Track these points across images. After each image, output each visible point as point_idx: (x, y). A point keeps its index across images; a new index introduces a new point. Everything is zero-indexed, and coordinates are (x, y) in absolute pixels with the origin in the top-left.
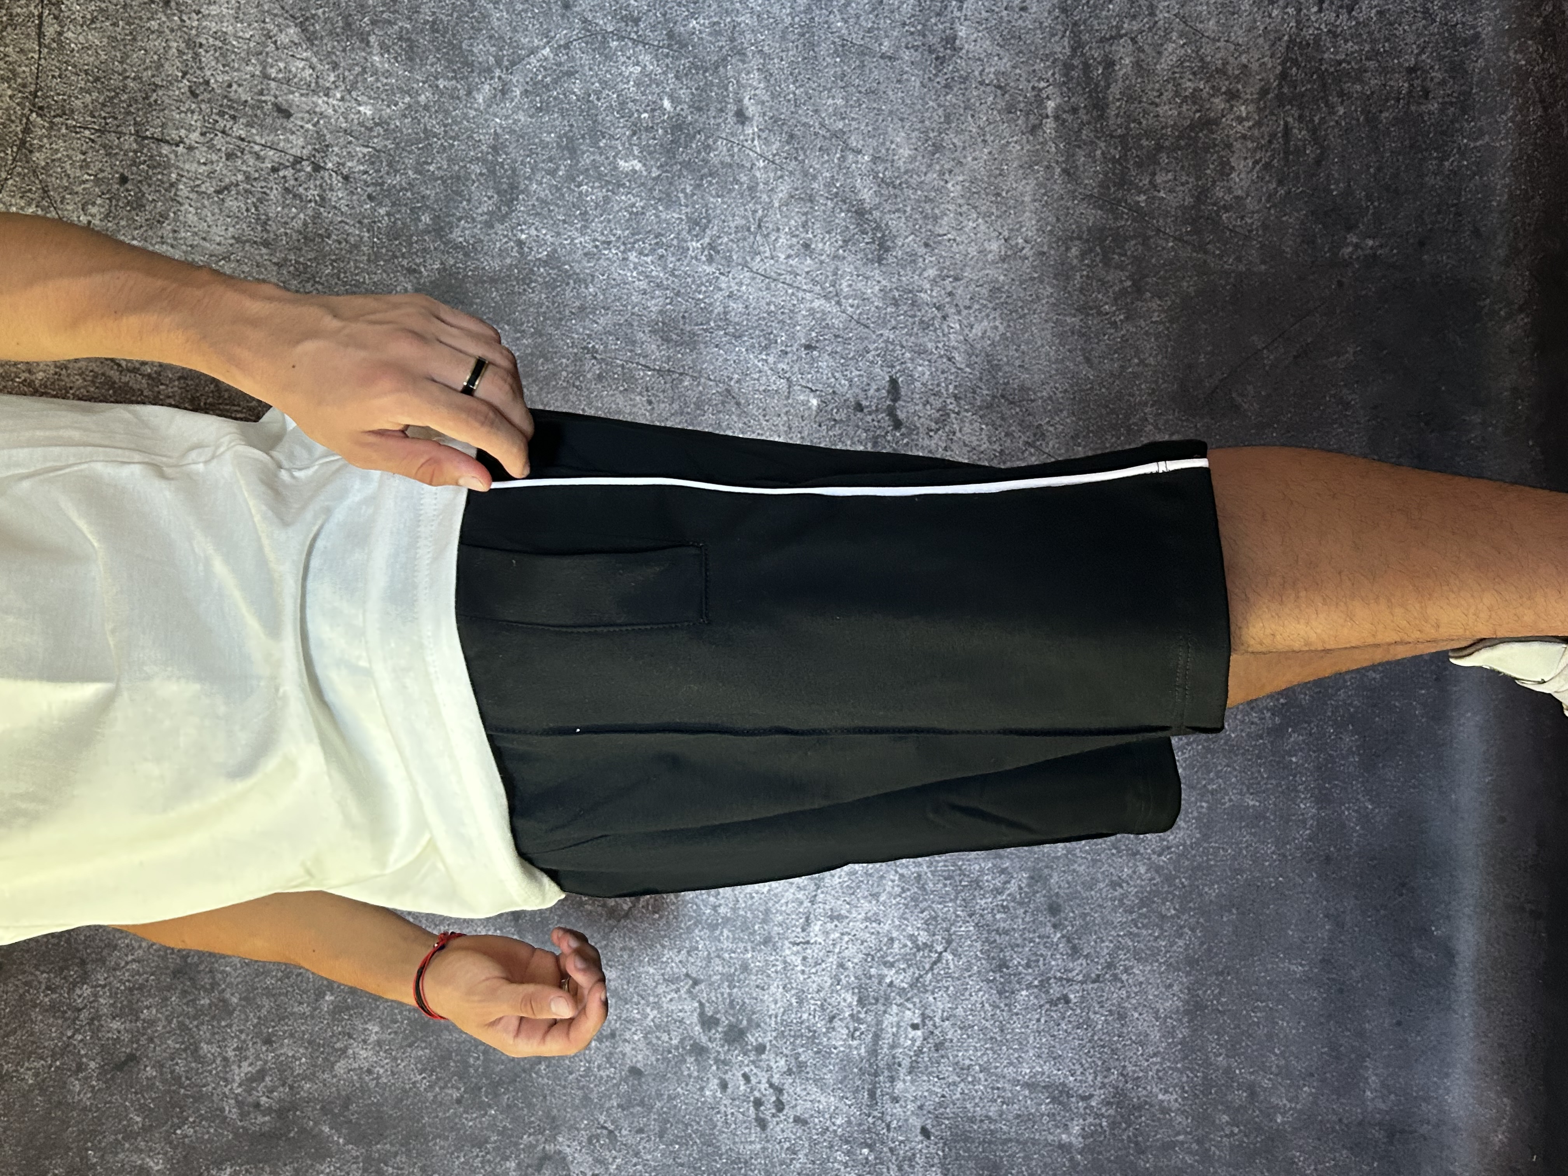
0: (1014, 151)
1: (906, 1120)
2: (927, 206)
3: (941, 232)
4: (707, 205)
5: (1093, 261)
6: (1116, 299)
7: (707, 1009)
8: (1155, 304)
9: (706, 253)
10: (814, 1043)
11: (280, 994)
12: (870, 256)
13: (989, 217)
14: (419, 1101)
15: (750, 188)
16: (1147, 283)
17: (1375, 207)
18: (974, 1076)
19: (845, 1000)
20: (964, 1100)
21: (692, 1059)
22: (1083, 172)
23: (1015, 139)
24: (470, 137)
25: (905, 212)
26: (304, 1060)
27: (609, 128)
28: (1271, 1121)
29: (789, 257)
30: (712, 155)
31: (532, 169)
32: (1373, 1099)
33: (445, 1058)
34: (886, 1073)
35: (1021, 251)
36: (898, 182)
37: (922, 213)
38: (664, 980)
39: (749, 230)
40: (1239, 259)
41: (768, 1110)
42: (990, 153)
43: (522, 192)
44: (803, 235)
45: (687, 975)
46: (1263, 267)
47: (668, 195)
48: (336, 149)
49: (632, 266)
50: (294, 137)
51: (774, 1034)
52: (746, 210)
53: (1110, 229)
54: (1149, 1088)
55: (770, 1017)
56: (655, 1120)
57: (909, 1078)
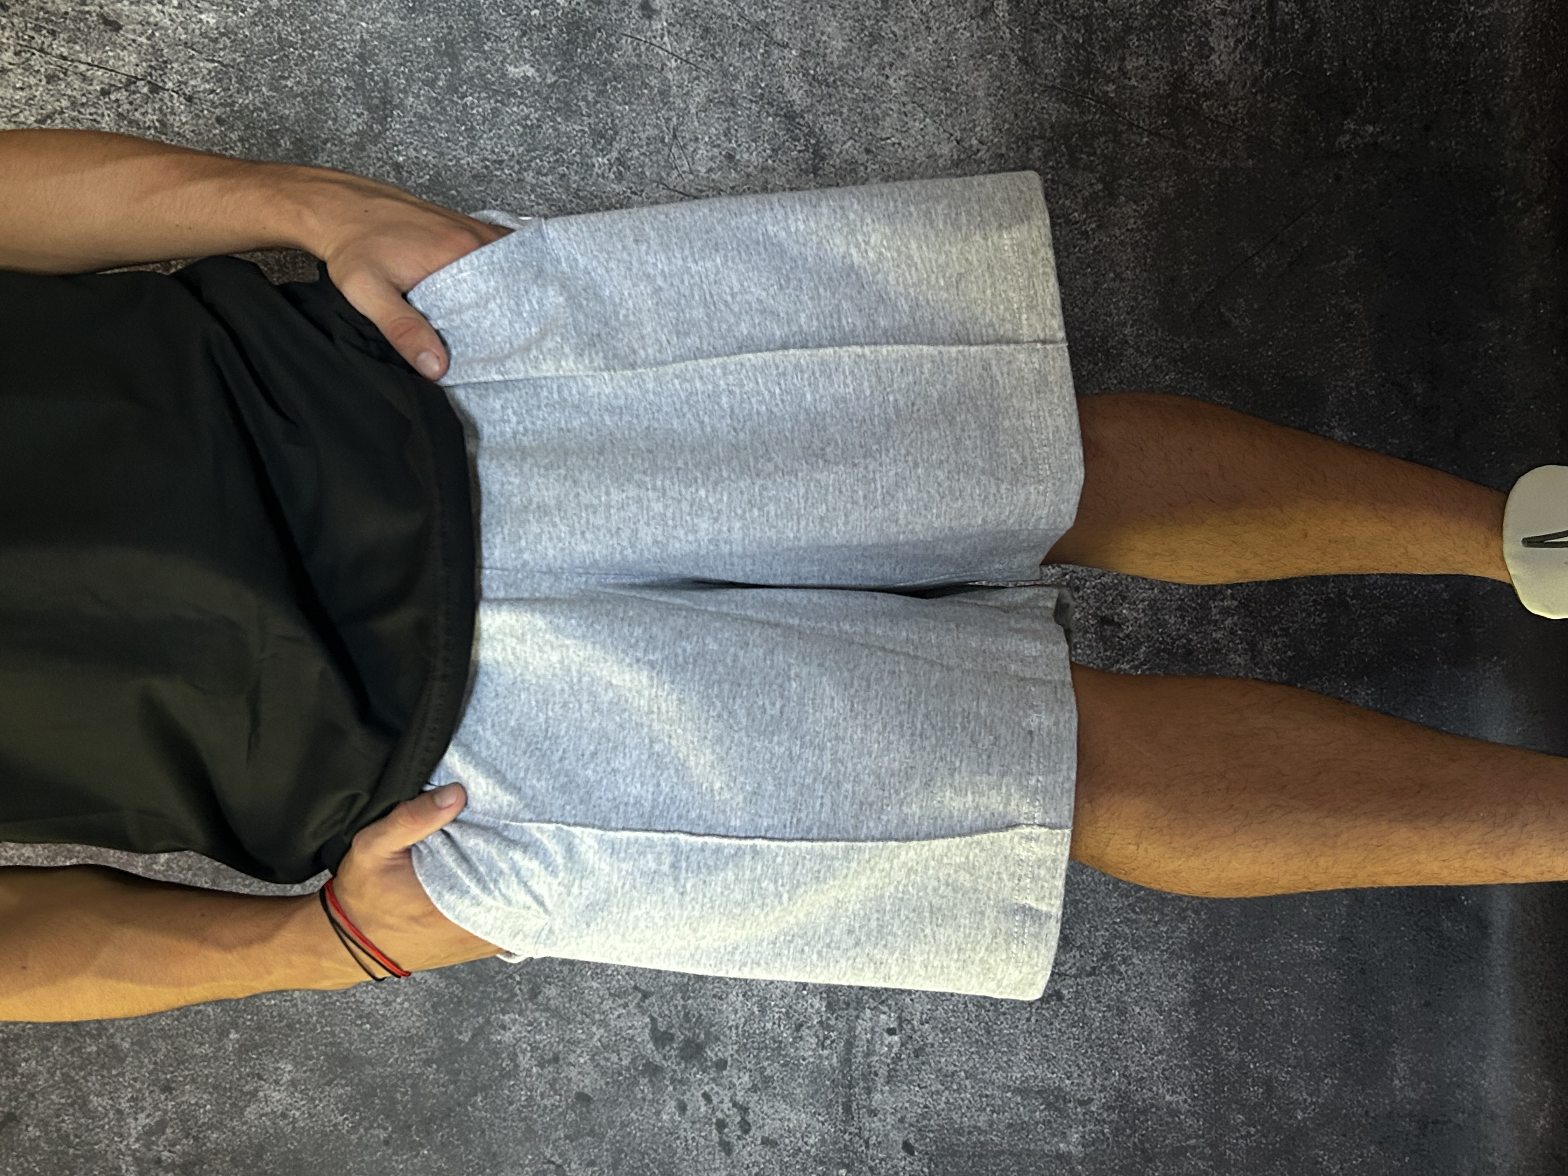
0: (963, 38)
1: (886, 1135)
2: (866, 106)
3: (884, 136)
4: (612, 114)
5: (1058, 163)
6: (1086, 206)
7: (659, 1024)
8: (1129, 209)
9: (615, 169)
10: (780, 1055)
11: (178, 1035)
12: (803, 167)
13: (938, 115)
14: (343, 1144)
15: (661, 93)
16: (1120, 185)
17: (1374, 88)
18: (959, 1084)
19: (812, 1006)
20: (950, 1110)
21: (646, 1080)
22: (1043, 60)
23: (963, 24)
24: (332, 45)
25: (841, 114)
26: (208, 1107)
27: (494, 29)
28: (1291, 1118)
29: (710, 170)
30: (616, 56)
31: (407, 80)
32: (1402, 1088)
33: (368, 1095)
34: (862, 1084)
35: (976, 154)
36: (832, 79)
37: (860, 114)
38: (610, 994)
39: (663, 141)
40: (1223, 154)
41: (733, 1132)
42: (935, 42)
43: (397, 107)
44: (725, 145)
45: (636, 988)
46: (1250, 162)
47: (567, 104)
48: (175, 65)
49: (529, 187)
50: (126, 52)
51: (736, 1047)
52: (658, 118)
53: (1077, 125)
54: (1155, 1089)
55: (730, 1028)
56: (607, 1150)
57: (887, 1088)
